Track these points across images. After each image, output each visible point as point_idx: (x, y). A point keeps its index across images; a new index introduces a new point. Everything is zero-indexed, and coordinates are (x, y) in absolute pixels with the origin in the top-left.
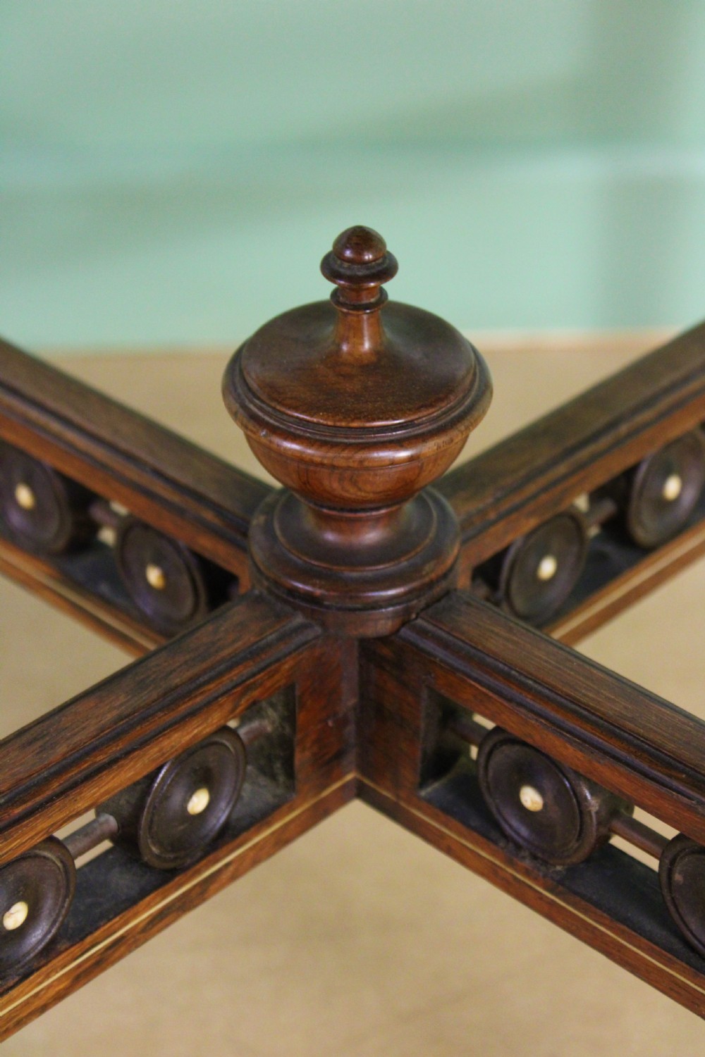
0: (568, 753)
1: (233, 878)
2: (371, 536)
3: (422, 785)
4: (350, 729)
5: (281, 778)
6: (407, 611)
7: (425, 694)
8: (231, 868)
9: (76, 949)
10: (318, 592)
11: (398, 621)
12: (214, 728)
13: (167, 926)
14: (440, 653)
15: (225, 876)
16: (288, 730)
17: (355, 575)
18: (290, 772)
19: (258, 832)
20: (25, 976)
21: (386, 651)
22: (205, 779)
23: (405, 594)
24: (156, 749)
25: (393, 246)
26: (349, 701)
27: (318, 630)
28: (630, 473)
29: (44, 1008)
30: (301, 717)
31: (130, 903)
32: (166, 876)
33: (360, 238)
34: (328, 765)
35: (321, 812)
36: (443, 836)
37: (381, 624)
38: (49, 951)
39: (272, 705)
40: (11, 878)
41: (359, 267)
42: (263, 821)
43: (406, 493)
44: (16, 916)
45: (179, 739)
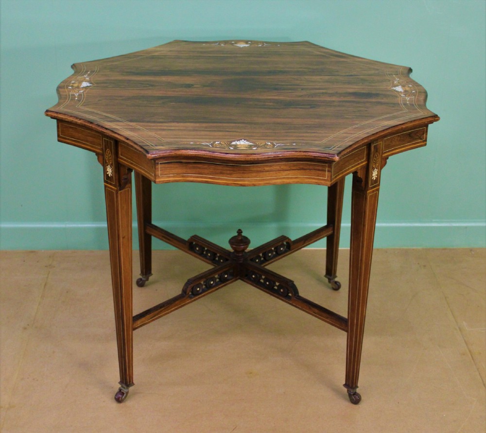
0: (256, 271)
2: (240, 255)
3: (245, 277)
4: (239, 272)
5: (233, 276)
6: (244, 261)
7: (245, 268)
8: (229, 283)
9: (216, 287)
10: (236, 259)
12: (227, 269)
14: (246, 264)
16: (233, 271)
17: (239, 257)
20: (212, 288)
21: (242, 265)
22: (227, 274)
23: (243, 259)
25: (243, 231)
26: (239, 270)
27: (236, 262)
28: (265, 252)
30: (235, 270)
31: (220, 284)
32: (223, 283)
33: (240, 230)
34: (237, 276)
35: (236, 280)
36: (247, 281)
37: (241, 262)
38: (214, 286)
39: (233, 269)
40: (212, 279)
41: (240, 232)
42: (231, 279)
43: (243, 250)
44: (212, 283)
45: (225, 270)
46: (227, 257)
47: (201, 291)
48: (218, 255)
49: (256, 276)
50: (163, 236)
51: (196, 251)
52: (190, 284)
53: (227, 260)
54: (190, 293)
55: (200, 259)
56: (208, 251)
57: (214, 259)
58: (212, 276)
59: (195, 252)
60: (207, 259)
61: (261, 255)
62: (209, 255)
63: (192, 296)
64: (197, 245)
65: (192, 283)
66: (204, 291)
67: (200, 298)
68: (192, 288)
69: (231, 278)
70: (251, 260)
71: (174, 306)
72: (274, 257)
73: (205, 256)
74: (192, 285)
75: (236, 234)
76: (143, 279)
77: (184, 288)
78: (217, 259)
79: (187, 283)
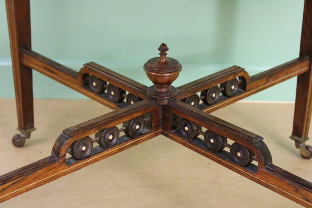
0: (191, 119)
1: (142, 142)
2: (164, 90)
3: (171, 130)
4: (161, 122)
5: (150, 128)
6: (169, 101)
7: (172, 114)
8: (142, 140)
9: (119, 146)
10: (156, 97)
11: (168, 103)
12: (140, 115)
13: (132, 146)
14: (173, 107)
15: (141, 141)
16: (151, 120)
17: (162, 95)
18: (151, 127)
19: (146, 135)
20: (111, 148)
21: (166, 108)
22: (139, 124)
23: (169, 98)
24: (131, 116)
25: (168, 47)
26: (161, 117)
27: (156, 103)
28: (207, 90)
29: (114, 154)
30: (153, 118)
31: (127, 141)
32: (132, 138)
33: (163, 45)
34: (157, 127)
35: (156, 135)
36: (174, 138)
37: (166, 102)
38: (115, 145)
39: (149, 116)
40: (110, 131)
41: (163, 49)
42: (147, 133)
43: (169, 82)
44: (111, 137)
45: (135, 115)
46: (141, 96)
47: (88, 153)
48: (127, 93)
49: (191, 128)
50: (45, 68)
51: (92, 88)
52: (67, 139)
53: (140, 99)
54: (68, 156)
57: (121, 101)
58: (110, 125)
60: (110, 101)
61: (199, 94)
62: (112, 93)
63: (72, 161)
64: (94, 78)
65: (70, 136)
66: (95, 152)
67: (87, 164)
68: (72, 146)
69: (146, 130)
70: (184, 100)
71: (35, 179)
72: (220, 100)
73: (106, 97)
74: (71, 141)
75: (157, 54)
77: (55, 144)
78: (125, 100)
79: (61, 136)
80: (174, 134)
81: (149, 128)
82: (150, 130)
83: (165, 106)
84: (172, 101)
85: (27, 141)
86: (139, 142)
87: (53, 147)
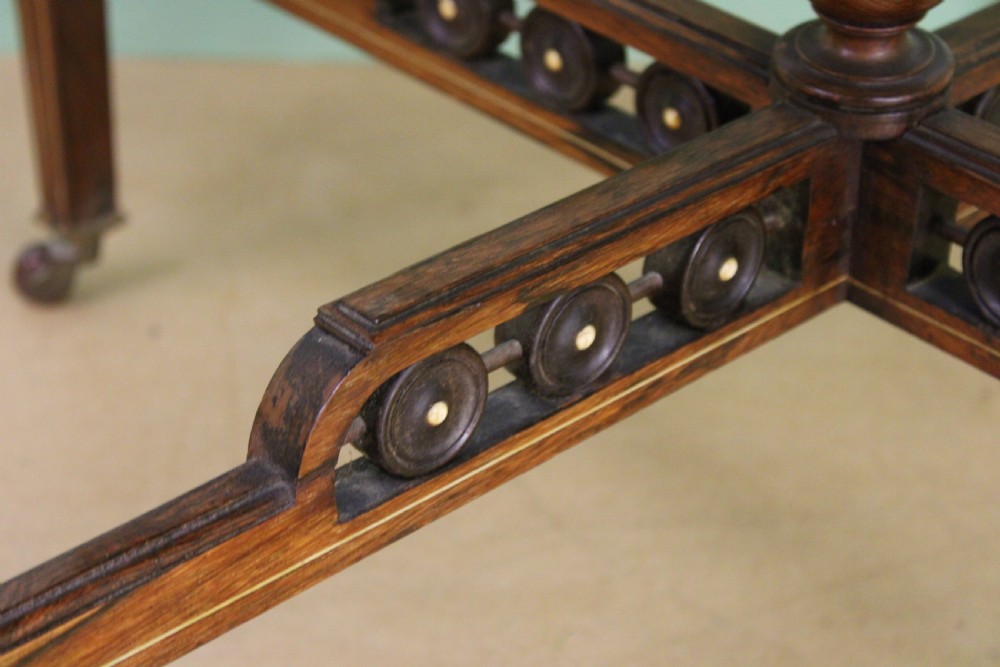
1: (748, 348)
3: (911, 279)
4: (847, 234)
5: (789, 271)
6: (910, 119)
7: (921, 193)
8: (747, 339)
9: (627, 380)
10: (837, 97)
11: (904, 125)
12: (743, 204)
13: (694, 379)
14: (939, 151)
15: (741, 345)
16: (799, 224)
17: (868, 84)
18: (797, 264)
19: (769, 311)
20: (587, 396)
21: (887, 157)
22: (735, 251)
23: (912, 101)
24: (703, 210)
26: (849, 207)
27: (834, 132)
29: (597, 429)
30: (812, 211)
31: (668, 352)
32: (697, 333)
34: (827, 264)
35: (816, 307)
36: (925, 325)
37: (888, 127)
38: (606, 378)
39: (787, 203)
40: (584, 304)
42: (772, 301)
43: (909, 11)
44: (586, 338)
45: (719, 206)
46: (729, 81)
47: (461, 436)
48: (638, 60)
51: (437, 31)
53: (726, 110)
55: (467, 99)
56: (539, 28)
57: (597, 103)
58: (588, 271)
59: (430, 44)
60: (535, 101)
62: (553, 60)
63: (372, 489)
66: (496, 429)
67: (454, 499)
68: (372, 407)
69: (770, 282)
73: (516, 78)
76: (62, 250)
78: (624, 100)
80: (926, 302)
81: (781, 271)
82: (787, 282)
83: (885, 144)
84: (928, 115)
85: (86, 276)
86: (731, 353)
87: (259, 414)
